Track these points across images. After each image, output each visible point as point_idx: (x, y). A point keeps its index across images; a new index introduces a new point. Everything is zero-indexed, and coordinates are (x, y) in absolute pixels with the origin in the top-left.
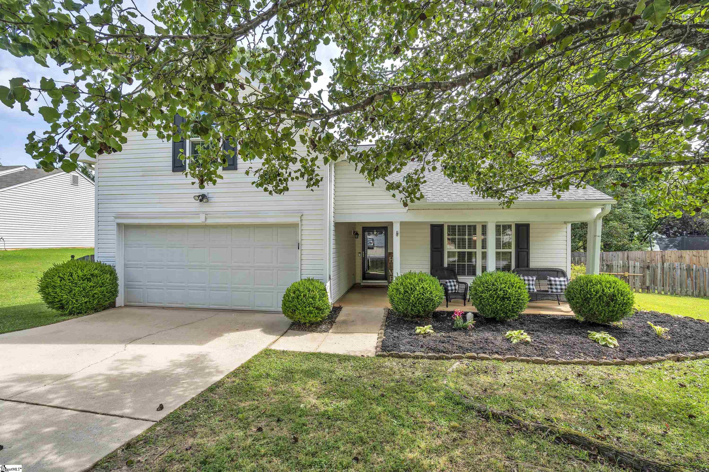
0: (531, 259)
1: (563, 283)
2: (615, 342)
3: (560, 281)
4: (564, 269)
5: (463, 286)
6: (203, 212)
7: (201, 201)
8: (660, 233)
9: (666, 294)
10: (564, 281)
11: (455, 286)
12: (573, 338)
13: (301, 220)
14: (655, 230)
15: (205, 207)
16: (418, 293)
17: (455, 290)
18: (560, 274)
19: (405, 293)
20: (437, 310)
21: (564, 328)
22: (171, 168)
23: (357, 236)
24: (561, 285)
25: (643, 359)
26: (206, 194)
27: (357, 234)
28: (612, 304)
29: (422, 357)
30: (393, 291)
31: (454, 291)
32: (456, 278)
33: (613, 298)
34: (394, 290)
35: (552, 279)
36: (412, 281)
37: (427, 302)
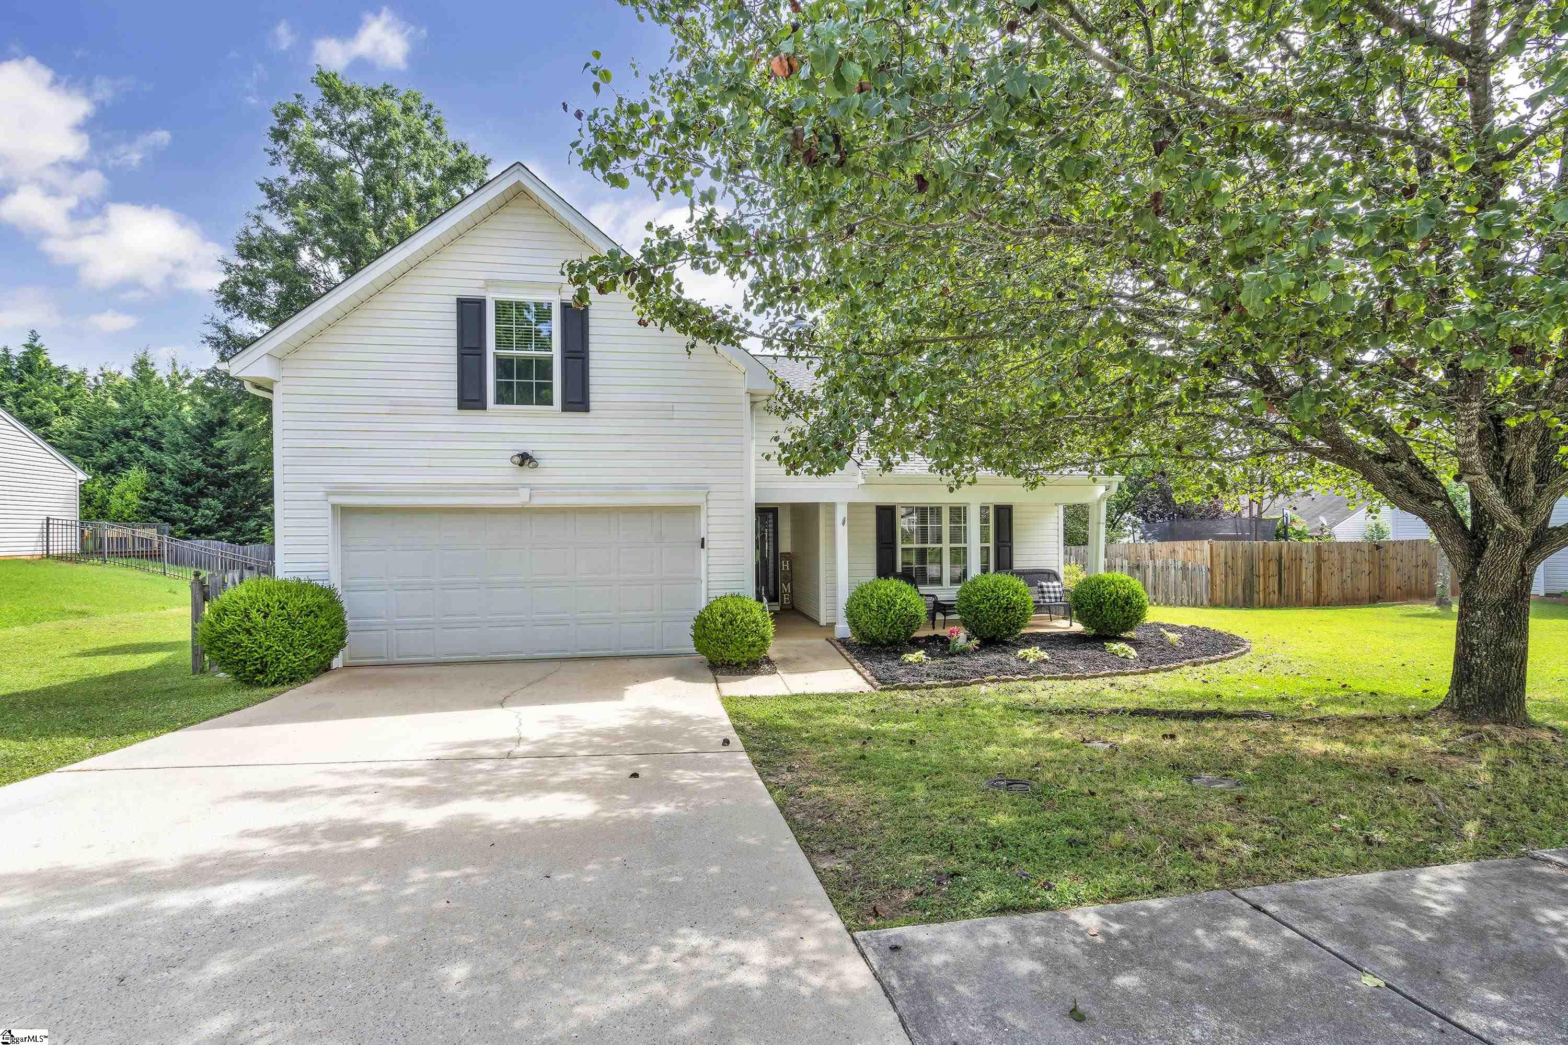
0: (1015, 558)
1: (1057, 590)
2: (1134, 653)
3: (1054, 587)
4: (1055, 569)
5: (931, 600)
6: (524, 486)
7: (521, 465)
8: (1134, 514)
9: (1158, 604)
10: (1059, 587)
12: (1089, 653)
13: (707, 500)
14: (1127, 509)
15: (528, 476)
16: (900, 607)
18: (1052, 577)
19: (879, 610)
20: (916, 635)
21: (1076, 644)
22: (455, 402)
24: (1055, 592)
25: (1164, 666)
26: (530, 454)
28: (1127, 608)
29: (936, 686)
30: (858, 608)
32: (916, 588)
33: (1127, 600)
34: (861, 606)
35: (1044, 584)
36: (888, 591)
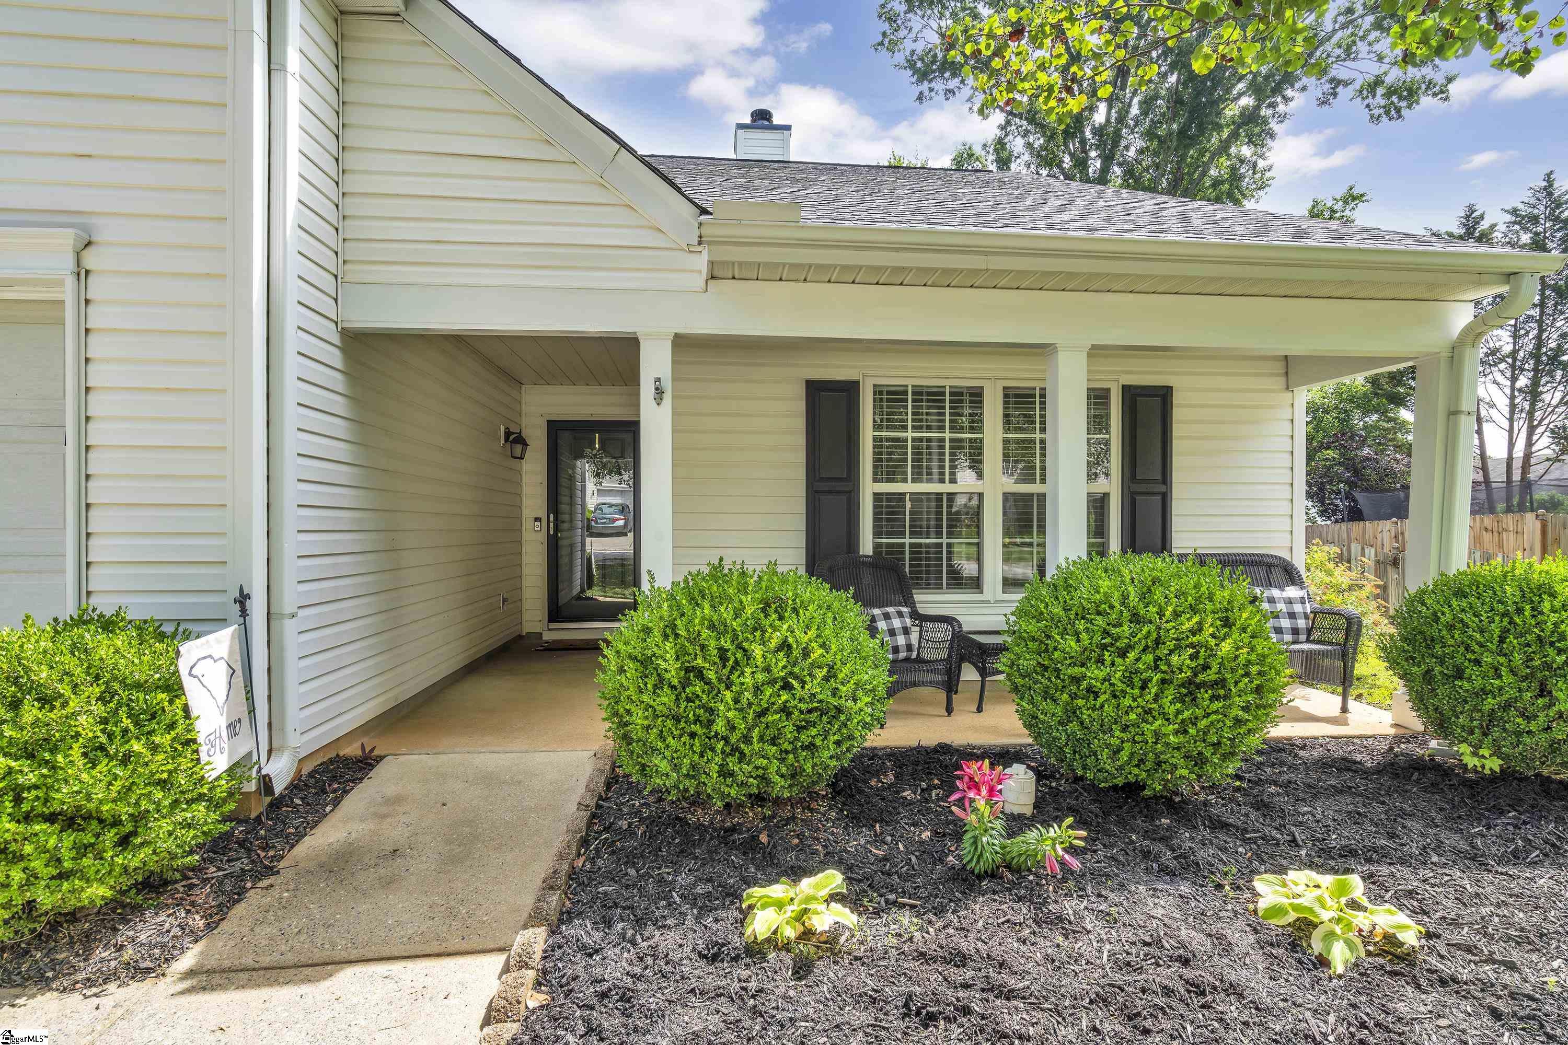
0: (1177, 523)
1: (1298, 608)
3: (1289, 602)
4: (1285, 556)
5: (943, 632)
10: (1302, 601)
11: (906, 631)
16: (761, 677)
17: (909, 647)
18: (1277, 574)
19: (685, 683)
23: (518, 449)
24: (1292, 616)
27: (520, 441)
30: (622, 671)
31: (902, 655)
32: (908, 601)
34: (630, 666)
35: (1259, 592)
36: (726, 613)
37: (810, 724)
